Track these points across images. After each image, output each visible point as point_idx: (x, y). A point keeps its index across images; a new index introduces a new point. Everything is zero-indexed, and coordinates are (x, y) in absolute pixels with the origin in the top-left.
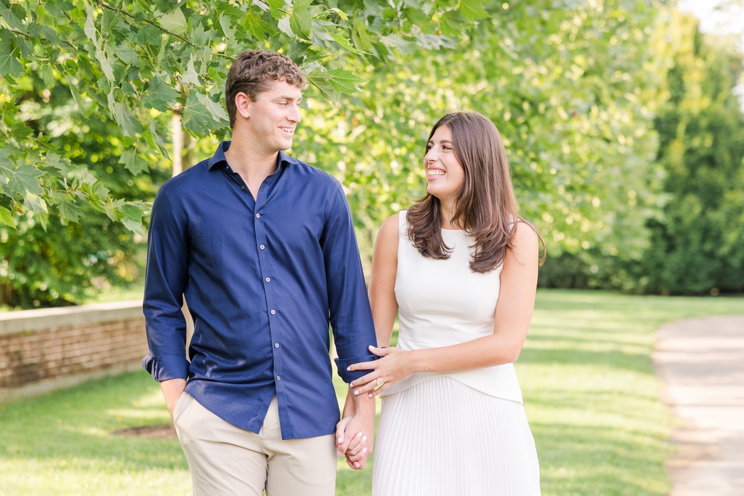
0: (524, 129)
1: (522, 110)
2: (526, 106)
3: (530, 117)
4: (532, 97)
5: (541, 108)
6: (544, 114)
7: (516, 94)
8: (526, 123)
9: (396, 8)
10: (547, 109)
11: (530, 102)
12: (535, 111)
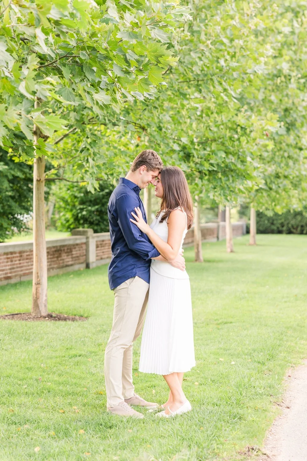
0: (236, 143)
1: (237, 132)
2: (239, 130)
3: (241, 136)
4: (243, 124)
5: (248, 131)
6: (250, 134)
7: (234, 123)
8: (238, 139)
9: (113, 77)
10: (251, 131)
11: (242, 128)
12: (244, 133)
